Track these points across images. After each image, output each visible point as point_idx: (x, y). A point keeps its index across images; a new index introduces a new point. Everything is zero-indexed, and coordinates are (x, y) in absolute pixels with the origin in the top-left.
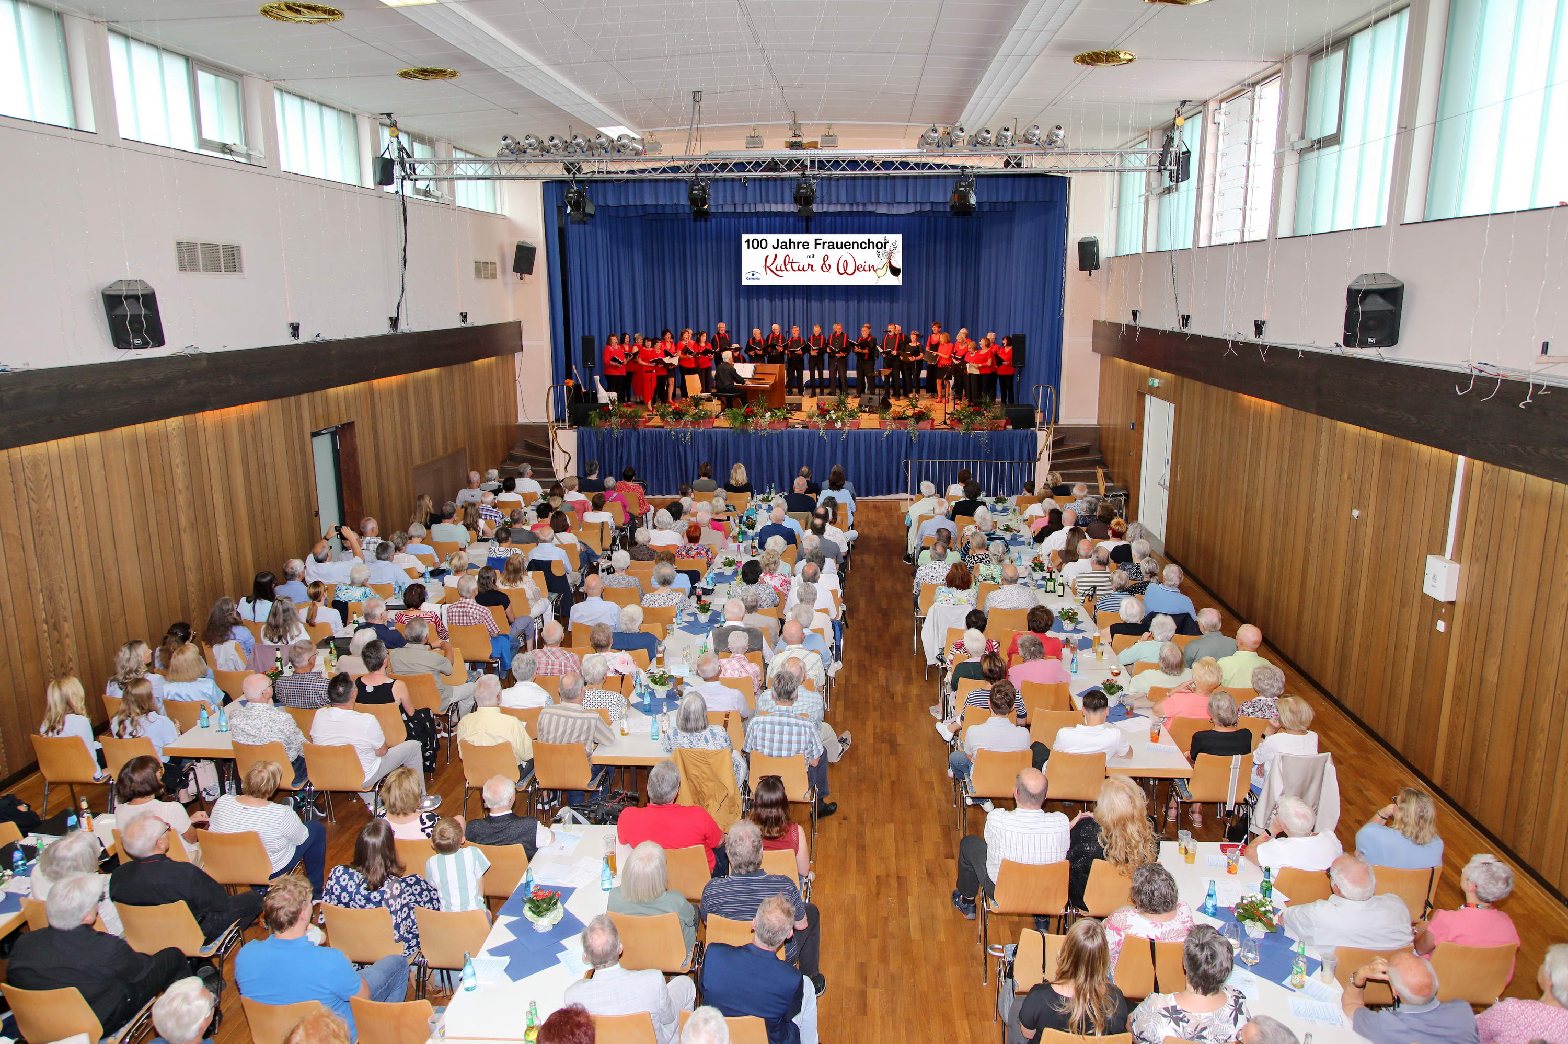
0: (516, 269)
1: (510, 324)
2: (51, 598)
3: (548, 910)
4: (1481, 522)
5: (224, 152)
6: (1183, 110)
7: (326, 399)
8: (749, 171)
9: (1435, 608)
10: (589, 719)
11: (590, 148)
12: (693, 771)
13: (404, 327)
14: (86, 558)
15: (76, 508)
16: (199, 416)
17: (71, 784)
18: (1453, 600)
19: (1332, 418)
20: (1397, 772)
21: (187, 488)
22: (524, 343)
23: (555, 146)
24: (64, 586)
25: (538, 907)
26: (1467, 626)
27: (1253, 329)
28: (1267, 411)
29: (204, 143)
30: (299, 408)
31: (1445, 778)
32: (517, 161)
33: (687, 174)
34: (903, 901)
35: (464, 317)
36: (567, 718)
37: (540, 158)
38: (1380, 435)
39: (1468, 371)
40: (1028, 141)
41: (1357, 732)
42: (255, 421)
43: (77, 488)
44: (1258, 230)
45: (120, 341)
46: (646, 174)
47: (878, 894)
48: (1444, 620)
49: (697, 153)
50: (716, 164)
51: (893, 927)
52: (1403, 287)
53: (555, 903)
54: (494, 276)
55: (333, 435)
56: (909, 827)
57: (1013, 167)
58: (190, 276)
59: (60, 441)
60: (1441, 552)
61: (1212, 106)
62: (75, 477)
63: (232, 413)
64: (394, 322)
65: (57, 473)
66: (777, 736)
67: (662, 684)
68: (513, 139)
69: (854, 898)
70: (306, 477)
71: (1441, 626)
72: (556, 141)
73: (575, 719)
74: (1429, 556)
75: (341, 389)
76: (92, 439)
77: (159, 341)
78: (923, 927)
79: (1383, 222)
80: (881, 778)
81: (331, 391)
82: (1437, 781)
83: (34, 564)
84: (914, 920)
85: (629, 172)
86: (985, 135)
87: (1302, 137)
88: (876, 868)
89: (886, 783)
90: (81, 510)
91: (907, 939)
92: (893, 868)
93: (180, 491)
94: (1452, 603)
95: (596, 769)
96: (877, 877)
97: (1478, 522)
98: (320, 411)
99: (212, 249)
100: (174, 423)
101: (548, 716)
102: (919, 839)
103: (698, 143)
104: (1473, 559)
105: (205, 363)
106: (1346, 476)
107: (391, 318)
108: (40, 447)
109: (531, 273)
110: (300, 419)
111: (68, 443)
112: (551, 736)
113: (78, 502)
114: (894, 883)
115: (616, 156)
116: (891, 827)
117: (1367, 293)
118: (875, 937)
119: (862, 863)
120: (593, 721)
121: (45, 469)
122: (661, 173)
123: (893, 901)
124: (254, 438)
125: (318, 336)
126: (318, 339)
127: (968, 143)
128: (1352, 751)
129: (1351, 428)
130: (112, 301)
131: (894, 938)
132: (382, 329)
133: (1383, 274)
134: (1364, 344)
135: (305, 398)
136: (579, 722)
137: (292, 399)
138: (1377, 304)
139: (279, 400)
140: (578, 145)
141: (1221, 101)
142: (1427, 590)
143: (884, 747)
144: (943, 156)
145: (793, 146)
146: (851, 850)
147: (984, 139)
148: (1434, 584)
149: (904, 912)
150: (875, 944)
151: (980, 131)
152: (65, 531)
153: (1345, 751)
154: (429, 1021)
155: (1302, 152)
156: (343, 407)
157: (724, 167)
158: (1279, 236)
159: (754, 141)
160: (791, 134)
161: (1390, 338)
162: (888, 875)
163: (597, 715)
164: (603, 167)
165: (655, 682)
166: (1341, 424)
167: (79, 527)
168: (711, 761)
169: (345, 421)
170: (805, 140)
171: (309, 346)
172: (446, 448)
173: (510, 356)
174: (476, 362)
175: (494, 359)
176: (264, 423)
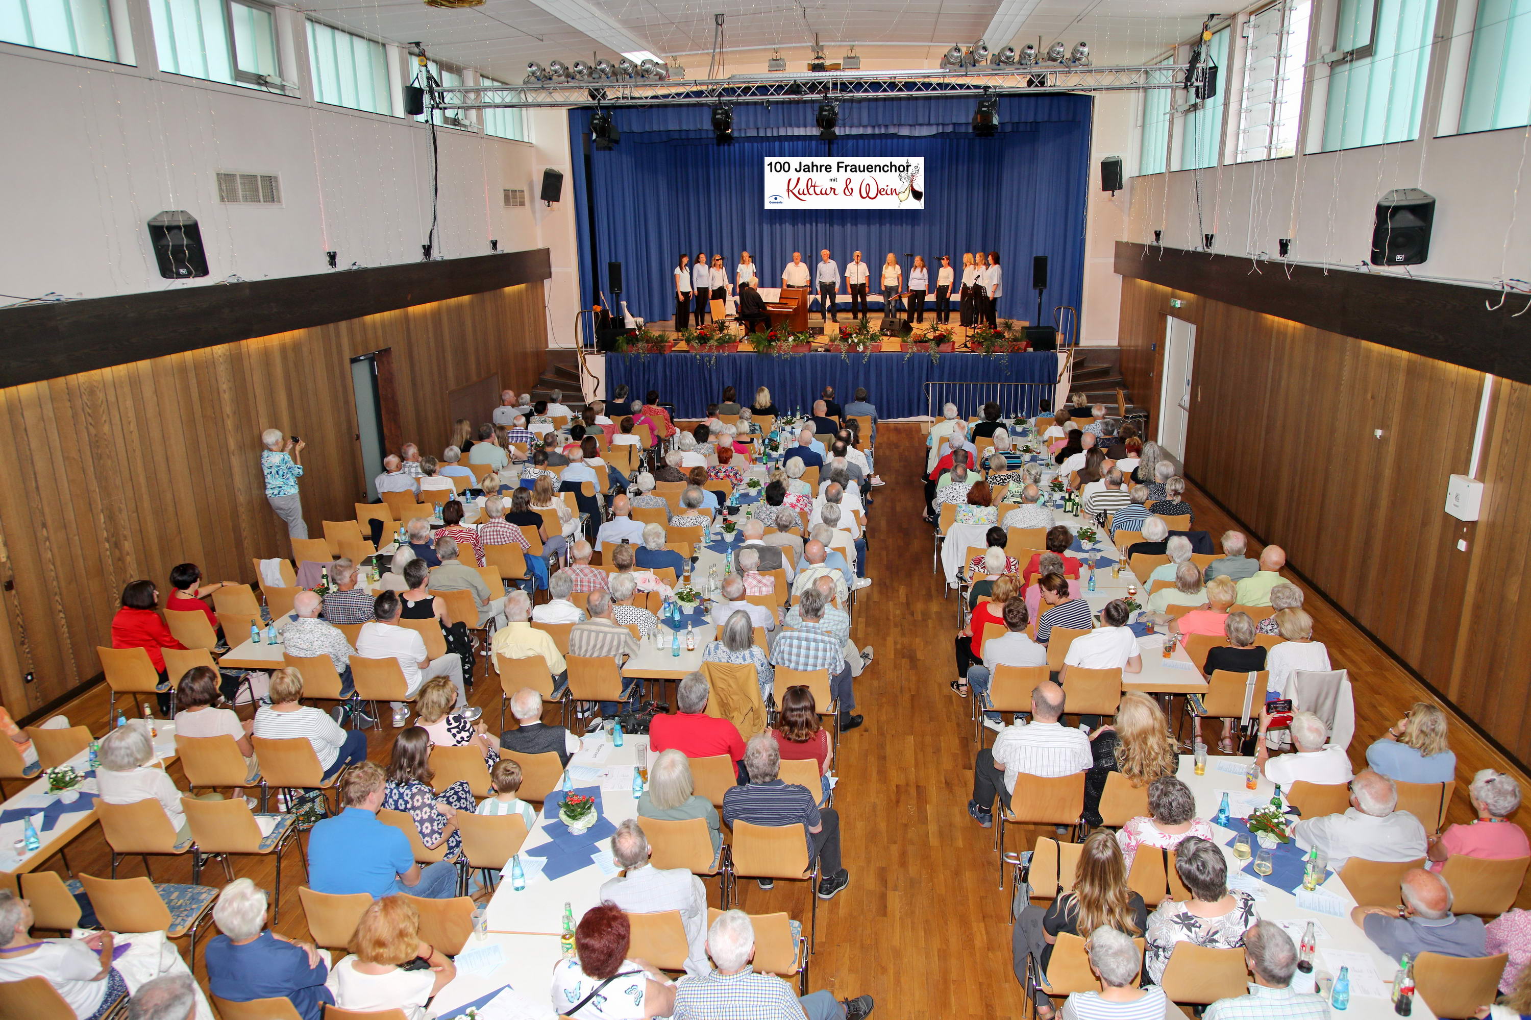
0: (542, 198)
1: (539, 251)
2: (111, 518)
3: (582, 814)
4: (1507, 441)
5: (259, 84)
6: (1211, 24)
7: (364, 326)
8: (772, 94)
9: (1458, 527)
10: (619, 634)
11: (615, 74)
12: (720, 684)
13: (436, 255)
14: (142, 479)
15: (131, 432)
16: (244, 343)
17: (134, 694)
18: (1475, 518)
19: (1357, 337)
20: (1413, 689)
21: (235, 413)
22: (553, 270)
23: (580, 72)
24: (123, 506)
25: (573, 811)
26: (1489, 546)
27: (1278, 247)
28: (1290, 330)
29: (239, 75)
30: (338, 335)
31: (1462, 696)
32: (543, 88)
33: (710, 99)
34: (921, 809)
35: (494, 244)
36: (598, 633)
37: (566, 84)
38: (1405, 354)
39: (1499, 288)
40: (1055, 60)
41: (1374, 650)
42: (297, 346)
43: (131, 414)
44: (1286, 145)
45: (166, 272)
46: (670, 99)
47: (898, 802)
48: (1465, 539)
49: (720, 77)
50: (739, 88)
51: (912, 833)
52: (1434, 202)
53: (589, 808)
54: (522, 204)
55: (371, 360)
56: (928, 739)
57: (1037, 86)
58: (231, 206)
59: (114, 368)
60: (1466, 472)
61: (1241, 19)
62: (129, 403)
63: (275, 340)
64: (427, 250)
65: (112, 398)
66: (803, 652)
67: (690, 601)
68: (538, 65)
69: (874, 806)
70: (347, 402)
71: (1462, 545)
72: (580, 68)
73: (606, 633)
74: (1452, 476)
75: (377, 316)
76: (144, 365)
77: (202, 269)
78: (941, 834)
79: (1416, 136)
80: (901, 692)
81: (368, 318)
82: (1453, 697)
83: (94, 486)
84: (932, 828)
85: (652, 98)
86: (1008, 53)
87: (1334, 49)
88: (896, 778)
89: (907, 697)
90: (136, 435)
91: (925, 844)
92: (912, 777)
93: (228, 416)
94: (1474, 523)
95: (627, 682)
96: (897, 786)
97: (1504, 441)
98: (358, 338)
99: (250, 180)
100: (219, 350)
101: (579, 632)
102: (937, 751)
103: (721, 67)
104: (1498, 478)
105: (247, 291)
106: (1369, 396)
107: (424, 246)
108: (96, 374)
109: (558, 201)
110: (339, 346)
111: (121, 370)
112: (583, 650)
113: (133, 427)
114: (913, 791)
115: (640, 81)
116: (911, 739)
117: (1397, 209)
118: (895, 842)
119: (883, 774)
120: (623, 637)
121: (101, 395)
122: (685, 97)
123: (912, 808)
124: (296, 364)
125: (354, 264)
126: (355, 268)
127: (991, 62)
128: (1367, 669)
129: (1376, 347)
130: (157, 232)
131: (913, 844)
132: (417, 257)
133: (1414, 190)
134: (1392, 262)
135: (343, 325)
136: (609, 636)
137: (331, 326)
138: (1408, 220)
139: (319, 327)
140: (603, 71)
141: (1251, 13)
142: (1450, 509)
143: (905, 662)
144: (966, 75)
145: (816, 68)
146: (872, 759)
147: (1008, 58)
148: (1456, 503)
149: (923, 820)
150: (895, 849)
151: (1003, 50)
152: (122, 455)
153: (1360, 669)
154: (472, 916)
155: (1333, 65)
156: (380, 333)
157: (746, 90)
158: (1308, 152)
159: (777, 64)
160: (813, 55)
161: (1419, 255)
162: (907, 785)
163: (626, 631)
164: (627, 92)
165: (682, 599)
166: (1365, 344)
167: (134, 451)
168: (738, 674)
169: (383, 347)
170: (828, 63)
171: (346, 274)
172: (479, 373)
173: (539, 282)
174: (506, 289)
175: (524, 285)
176: (305, 349)
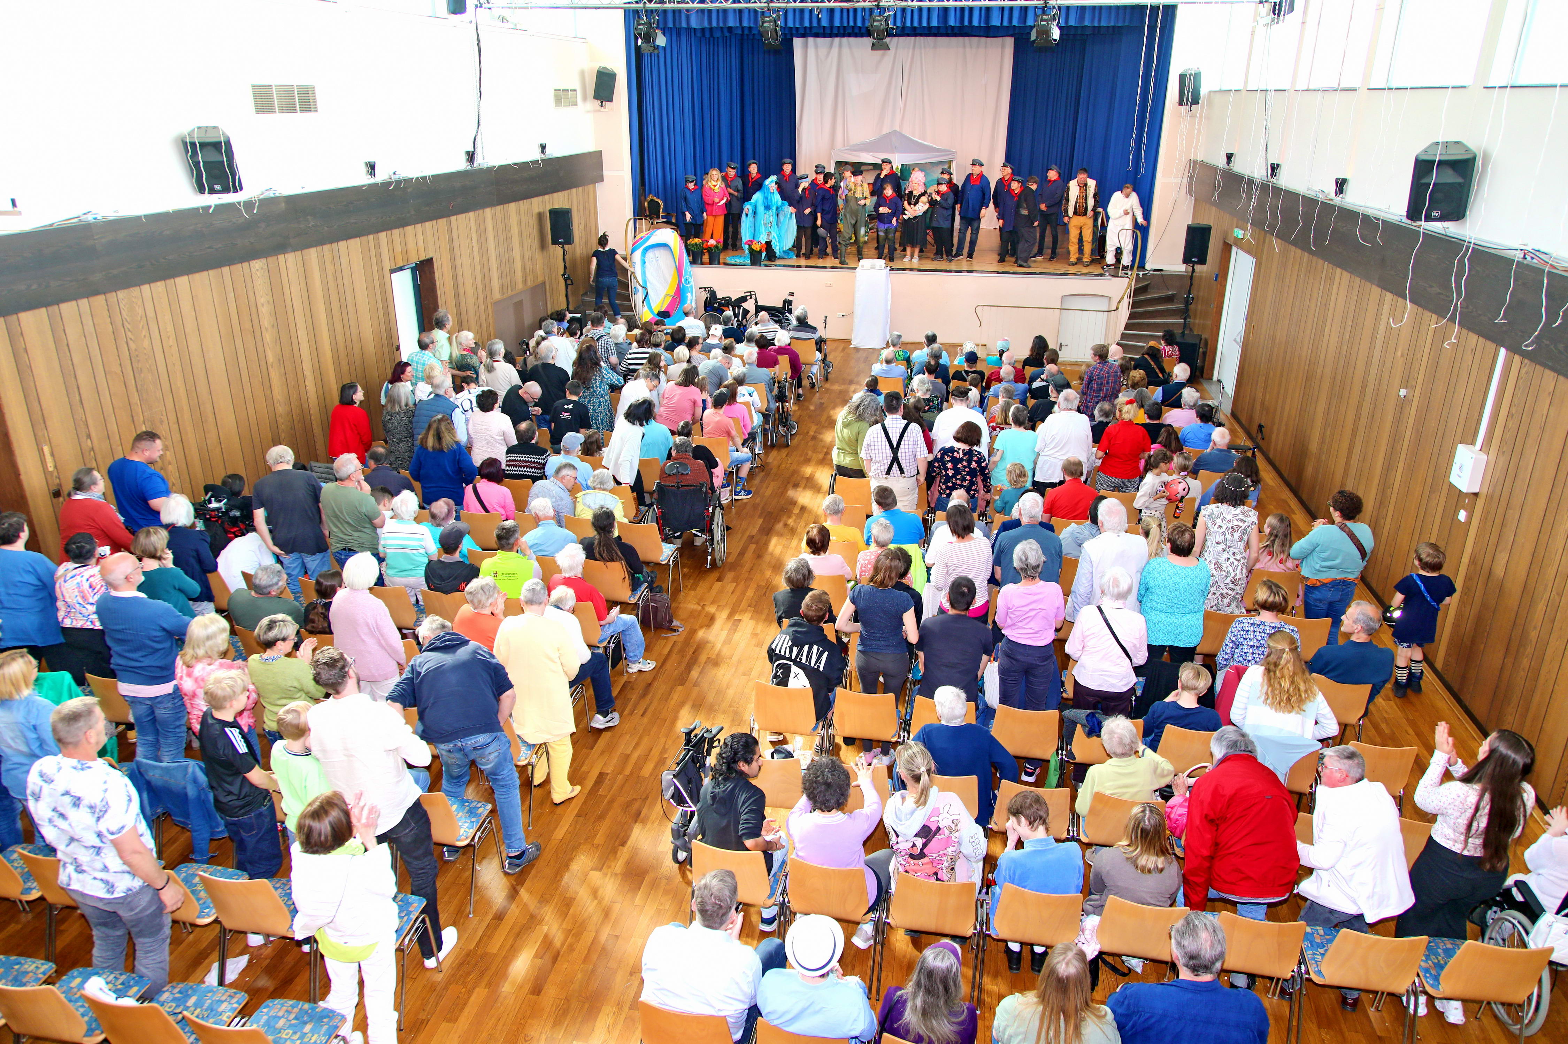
0: (596, 97)
1: (591, 153)
4: (1513, 414)
7: (404, 237)
8: (823, 1)
9: (1458, 497)
13: (481, 161)
14: (182, 392)
15: (170, 347)
18: (1476, 492)
21: (273, 325)
22: (605, 174)
24: (164, 418)
27: (1334, 187)
30: (378, 246)
33: (758, 5)
35: (543, 147)
38: (1433, 317)
42: (335, 260)
43: (170, 329)
45: (200, 187)
48: (1465, 510)
52: (1475, 158)
54: (574, 103)
55: (412, 268)
58: (266, 117)
59: (153, 285)
60: (1473, 443)
62: (169, 320)
63: (313, 254)
64: (471, 156)
65: (151, 314)
70: (387, 314)
71: (1462, 516)
74: (1460, 446)
76: (181, 283)
77: (237, 186)
83: (135, 397)
90: (174, 346)
93: (266, 328)
97: (1509, 415)
98: (399, 248)
99: (287, 90)
100: (257, 266)
104: (1500, 451)
105: (284, 206)
106: (1399, 354)
107: (468, 153)
108: (134, 293)
109: (611, 101)
110: (379, 256)
111: (159, 288)
113: (173, 343)
121: (140, 311)
124: (335, 278)
125: (394, 174)
126: (394, 178)
129: (1409, 306)
132: (460, 164)
133: (1456, 143)
134: (1429, 218)
135: (383, 236)
137: (371, 237)
139: (358, 239)
142: (1453, 479)
148: (1459, 474)
152: (162, 369)
156: (421, 245)
161: (1459, 214)
167: (174, 364)
169: (424, 257)
171: (386, 184)
172: (525, 282)
173: (591, 187)
174: (555, 195)
175: (574, 190)
176: (344, 261)
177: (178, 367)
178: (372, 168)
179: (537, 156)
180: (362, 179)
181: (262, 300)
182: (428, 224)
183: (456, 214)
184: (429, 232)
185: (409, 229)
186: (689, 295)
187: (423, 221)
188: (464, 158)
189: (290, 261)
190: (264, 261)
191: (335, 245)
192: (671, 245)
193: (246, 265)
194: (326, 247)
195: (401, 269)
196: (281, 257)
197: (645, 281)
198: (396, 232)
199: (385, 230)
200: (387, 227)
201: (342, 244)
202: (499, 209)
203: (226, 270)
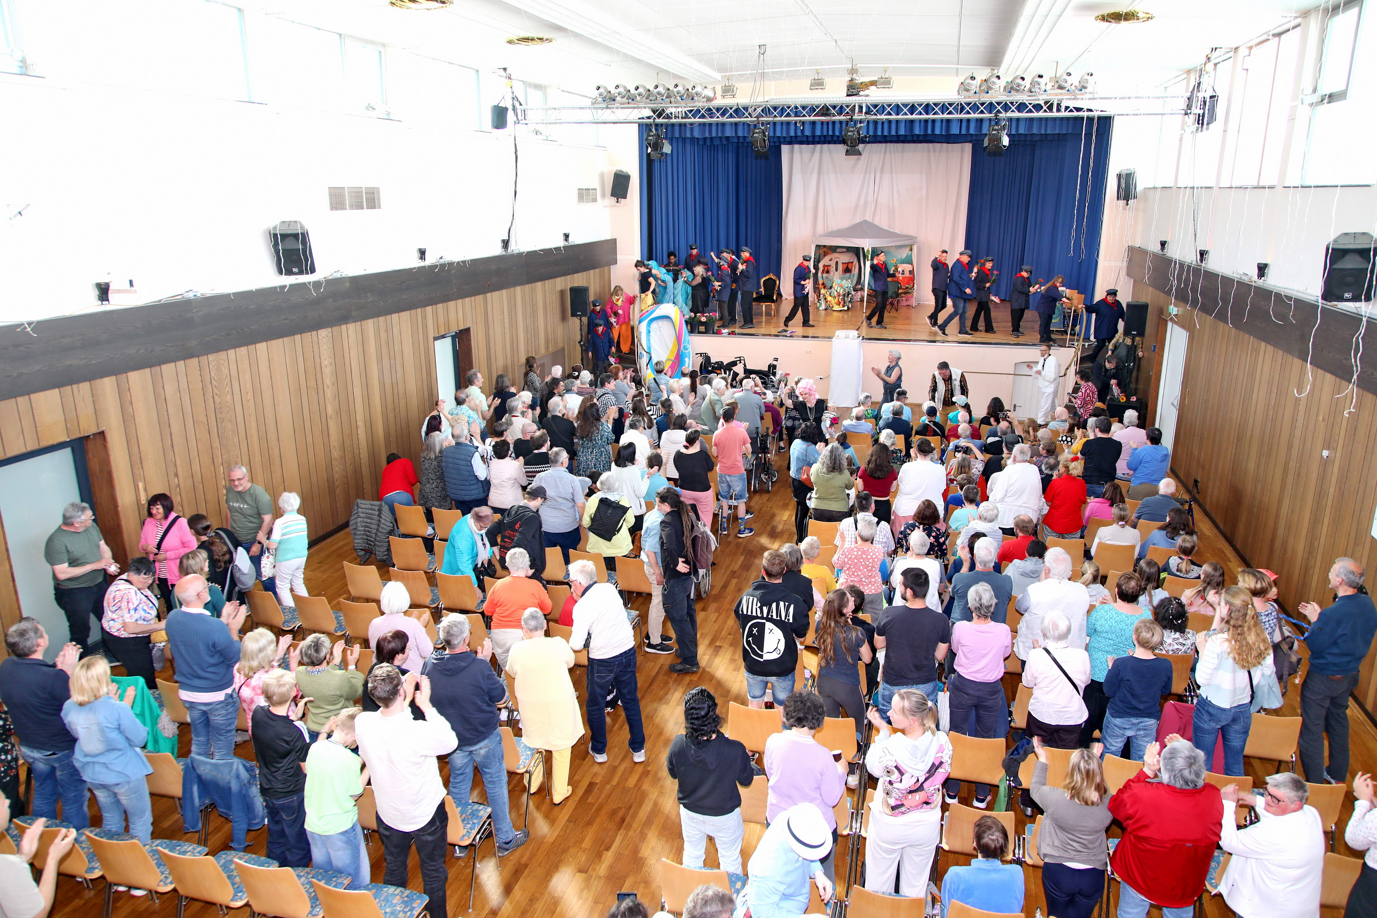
1: (607, 241)
7: (447, 310)
8: (804, 115)
11: (669, 96)
13: (514, 248)
15: (248, 398)
21: (333, 384)
22: (619, 258)
23: (640, 94)
27: (1256, 270)
28: (1262, 349)
30: (424, 317)
32: (607, 108)
33: (750, 118)
35: (566, 236)
37: (627, 105)
40: (1061, 87)
42: (388, 329)
43: (249, 385)
44: (1271, 176)
45: (282, 270)
46: (715, 119)
50: (776, 109)
54: (595, 200)
55: (453, 338)
57: (1045, 111)
58: (338, 213)
59: (237, 350)
61: (1243, 51)
62: (248, 377)
63: (370, 326)
64: (506, 243)
65: (234, 373)
68: (605, 89)
70: (429, 374)
72: (640, 91)
76: (261, 347)
77: (311, 269)
83: (216, 442)
86: (1020, 81)
87: (1315, 90)
90: (251, 403)
93: (328, 386)
98: (441, 320)
99: (356, 192)
100: (324, 333)
103: (762, 91)
105: (349, 284)
106: (1321, 418)
107: (503, 241)
108: (222, 355)
109: (625, 197)
110: (425, 326)
111: (242, 351)
113: (250, 396)
117: (1346, 252)
122: (728, 117)
124: (388, 343)
125: (441, 258)
126: (441, 261)
127: (1004, 89)
129: (1328, 376)
130: (277, 239)
132: (496, 250)
134: (1341, 299)
135: (429, 309)
137: (419, 310)
138: (1350, 263)
139: (409, 312)
141: (1251, 48)
147: (1019, 85)
151: (1016, 78)
152: (240, 419)
155: (1314, 104)
156: (461, 316)
157: (782, 111)
158: (1287, 185)
159: (817, 84)
161: (1365, 295)
169: (462, 327)
171: (433, 267)
172: (547, 348)
173: (606, 268)
174: (576, 275)
175: (592, 271)
176: (396, 331)
177: (253, 417)
178: (422, 253)
179: (561, 243)
180: (413, 262)
181: (325, 362)
182: (467, 300)
183: (492, 291)
184: (468, 307)
185: (452, 304)
186: (687, 359)
187: (463, 297)
188: (500, 245)
189: (350, 330)
190: (329, 330)
191: (388, 317)
192: (673, 316)
193: (314, 333)
194: (381, 319)
195: (443, 337)
196: (344, 327)
197: (649, 348)
198: (440, 306)
199: (431, 305)
200: (433, 302)
201: (395, 316)
202: (527, 287)
203: (298, 337)
